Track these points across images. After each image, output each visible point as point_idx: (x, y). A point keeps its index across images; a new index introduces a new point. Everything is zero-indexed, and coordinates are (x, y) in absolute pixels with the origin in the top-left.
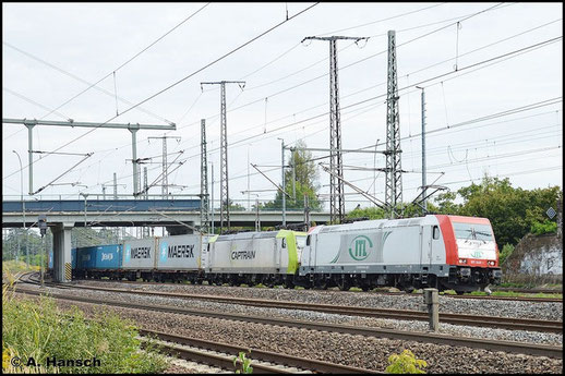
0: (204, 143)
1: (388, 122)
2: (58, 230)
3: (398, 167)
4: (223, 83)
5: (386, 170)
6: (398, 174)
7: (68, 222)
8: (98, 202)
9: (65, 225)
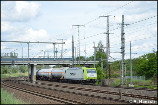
0: (73, 42)
1: (122, 40)
2: (32, 66)
3: (124, 52)
4: (78, 26)
5: (121, 53)
6: (124, 54)
7: (35, 64)
8: (43, 58)
9: (34, 65)
